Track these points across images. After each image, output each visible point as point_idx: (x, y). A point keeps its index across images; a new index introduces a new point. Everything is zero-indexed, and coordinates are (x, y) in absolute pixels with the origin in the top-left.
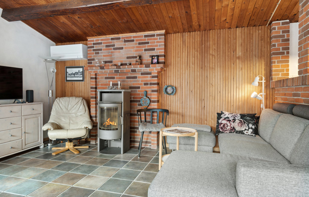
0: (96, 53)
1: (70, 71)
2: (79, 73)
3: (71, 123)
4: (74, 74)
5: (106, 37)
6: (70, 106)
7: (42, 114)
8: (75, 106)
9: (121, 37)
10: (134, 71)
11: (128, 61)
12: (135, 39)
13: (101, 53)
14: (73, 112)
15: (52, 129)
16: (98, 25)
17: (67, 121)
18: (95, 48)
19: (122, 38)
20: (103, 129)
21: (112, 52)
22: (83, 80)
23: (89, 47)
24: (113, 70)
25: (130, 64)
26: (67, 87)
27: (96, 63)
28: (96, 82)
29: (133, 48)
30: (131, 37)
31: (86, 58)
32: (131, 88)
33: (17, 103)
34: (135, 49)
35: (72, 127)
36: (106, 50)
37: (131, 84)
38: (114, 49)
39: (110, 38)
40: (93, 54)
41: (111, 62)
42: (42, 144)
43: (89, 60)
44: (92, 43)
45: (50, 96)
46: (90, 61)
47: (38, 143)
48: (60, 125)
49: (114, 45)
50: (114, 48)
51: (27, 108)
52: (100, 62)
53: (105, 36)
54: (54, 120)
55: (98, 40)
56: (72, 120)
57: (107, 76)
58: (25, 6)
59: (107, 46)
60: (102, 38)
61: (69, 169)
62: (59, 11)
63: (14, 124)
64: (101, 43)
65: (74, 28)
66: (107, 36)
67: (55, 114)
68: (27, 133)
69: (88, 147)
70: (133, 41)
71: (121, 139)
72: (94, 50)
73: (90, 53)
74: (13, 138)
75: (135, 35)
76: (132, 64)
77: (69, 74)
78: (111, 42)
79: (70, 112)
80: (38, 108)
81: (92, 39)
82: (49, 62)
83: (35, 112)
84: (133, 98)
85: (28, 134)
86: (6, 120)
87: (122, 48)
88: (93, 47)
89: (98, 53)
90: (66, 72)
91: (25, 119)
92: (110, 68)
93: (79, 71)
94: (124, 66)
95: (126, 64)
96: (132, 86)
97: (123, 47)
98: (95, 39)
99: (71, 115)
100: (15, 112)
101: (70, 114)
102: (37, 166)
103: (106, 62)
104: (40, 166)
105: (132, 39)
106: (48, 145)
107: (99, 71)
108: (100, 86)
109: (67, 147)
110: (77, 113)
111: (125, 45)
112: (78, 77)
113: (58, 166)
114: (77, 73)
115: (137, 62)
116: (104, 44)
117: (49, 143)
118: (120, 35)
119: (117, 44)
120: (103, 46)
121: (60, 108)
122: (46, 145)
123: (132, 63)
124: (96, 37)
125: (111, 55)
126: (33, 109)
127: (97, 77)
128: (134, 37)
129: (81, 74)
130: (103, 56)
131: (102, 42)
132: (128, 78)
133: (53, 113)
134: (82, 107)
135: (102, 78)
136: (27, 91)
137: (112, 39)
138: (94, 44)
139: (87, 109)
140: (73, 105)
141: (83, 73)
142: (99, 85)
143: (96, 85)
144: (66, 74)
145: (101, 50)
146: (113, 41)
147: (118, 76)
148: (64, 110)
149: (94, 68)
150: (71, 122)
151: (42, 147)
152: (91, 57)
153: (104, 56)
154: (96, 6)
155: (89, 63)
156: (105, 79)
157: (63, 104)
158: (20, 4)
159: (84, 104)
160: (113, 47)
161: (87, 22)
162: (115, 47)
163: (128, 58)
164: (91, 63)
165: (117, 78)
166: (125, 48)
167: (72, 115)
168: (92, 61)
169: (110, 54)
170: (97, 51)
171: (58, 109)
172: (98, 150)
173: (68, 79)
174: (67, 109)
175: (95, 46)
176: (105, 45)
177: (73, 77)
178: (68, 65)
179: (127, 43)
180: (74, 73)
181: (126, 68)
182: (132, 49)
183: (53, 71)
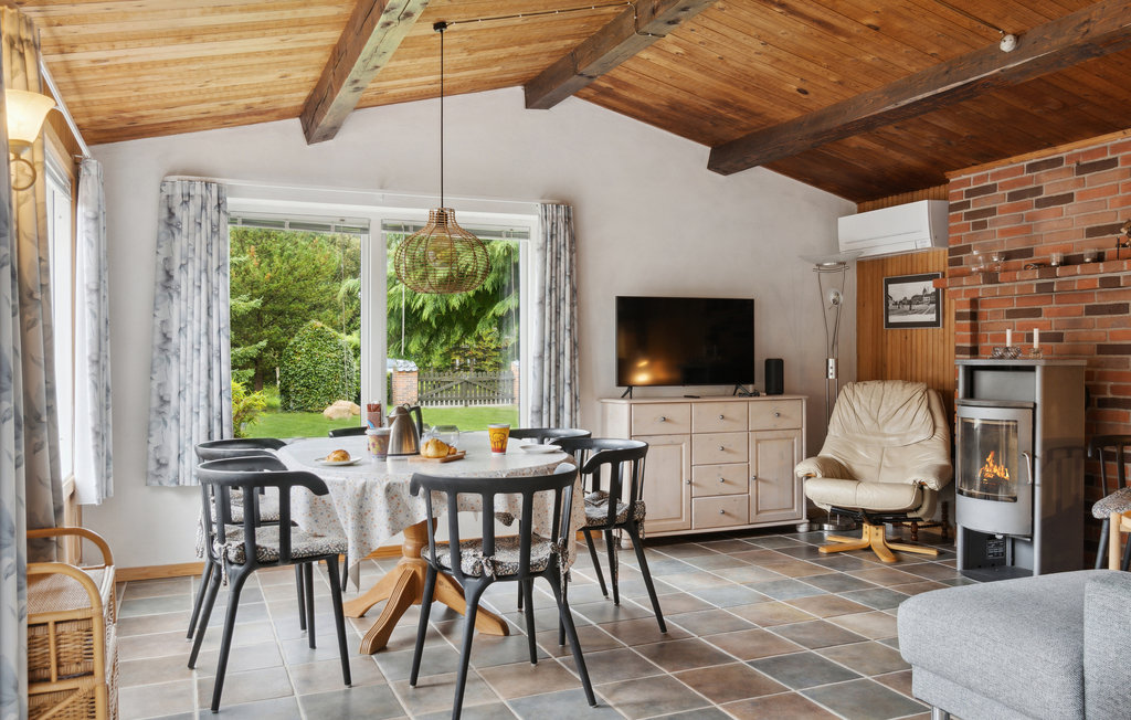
0: (977, 226)
1: (898, 292)
2: (925, 299)
3: (885, 467)
4: (910, 303)
5: (1011, 163)
6: (883, 410)
7: (804, 430)
8: (901, 411)
9: (1064, 155)
10: (1110, 283)
11: (1088, 248)
12: (1119, 155)
13: (994, 223)
14: (894, 430)
15: (819, 475)
16: (966, 134)
17: (874, 458)
18: (971, 209)
19: (1070, 158)
20: (970, 495)
21: (1031, 218)
22: (936, 324)
23: (952, 208)
24: (1032, 285)
25: (1099, 258)
26: (889, 346)
27: (976, 260)
28: (974, 328)
29: (1110, 194)
30: (1103, 150)
31: (943, 245)
32: (1102, 349)
33: (740, 395)
34: (1120, 194)
35: (887, 476)
36: (1009, 210)
37: (1103, 334)
38: (1039, 204)
39: (1025, 164)
40: (965, 231)
41: (1028, 253)
42: (805, 520)
43: (952, 252)
44: (964, 189)
45: (830, 377)
46: (957, 255)
47: (792, 514)
48: (851, 468)
49: (1038, 190)
50: (1037, 201)
51: (760, 411)
52: (988, 258)
53: (1007, 160)
54: (835, 453)
55: (984, 178)
56: (889, 458)
57: (1015, 308)
58: (756, 130)
59: (1013, 197)
60: (996, 170)
61: (840, 589)
62: (829, 131)
63: (729, 451)
64: (992, 188)
65: (898, 156)
66: (1013, 159)
67: (837, 435)
68: (763, 481)
69: (934, 553)
70: (1113, 163)
71: (1032, 537)
72: (969, 216)
73: (957, 229)
74: (726, 488)
75: (1119, 140)
76: (1106, 256)
77: (896, 303)
78: (1030, 180)
79: (886, 431)
80: (794, 411)
81: (964, 177)
82: (829, 270)
83: (786, 424)
84: (1113, 389)
85: (763, 484)
86: (711, 439)
87: (1068, 198)
88: (967, 205)
89: (983, 225)
90: (888, 297)
91: (758, 441)
92: (1018, 277)
93: (925, 290)
94: (1070, 269)
95: (1079, 260)
96: (1109, 342)
97: (1072, 194)
98: (972, 176)
99: (887, 439)
100: (732, 420)
101: (885, 435)
102: (769, 567)
103: (1008, 256)
104: (774, 567)
105: (1109, 156)
106: (821, 528)
107: (982, 289)
108: (989, 344)
109: (865, 539)
110: (905, 435)
111: (1081, 183)
112: (921, 312)
113: (816, 577)
114: (917, 299)
115: (1124, 246)
116: (1002, 188)
117: (826, 523)
118: (1063, 151)
119: (1051, 184)
120: (999, 200)
121: (852, 415)
122: (816, 527)
123: (1106, 250)
124: (975, 168)
125: (1029, 229)
126: (779, 415)
127: (980, 310)
128: (1116, 148)
129: (932, 303)
130: (999, 235)
131: (997, 182)
132: (1091, 310)
133: (834, 429)
134: (923, 414)
135: (995, 313)
136: (768, 362)
137: (1032, 167)
138: (970, 193)
139: (940, 422)
140: (895, 409)
141: (937, 298)
142: (986, 341)
143: (975, 338)
144: (887, 305)
145: (992, 211)
146: (1035, 174)
147: (1054, 305)
148: (867, 423)
149: (964, 281)
150: (886, 461)
151: (803, 529)
152: (959, 239)
153: (1003, 233)
154: (923, 100)
155: (952, 263)
156: (1007, 317)
157: (863, 402)
158: (744, 130)
159: (929, 407)
160: (1034, 199)
161: (929, 134)
162: (1043, 196)
163: (1091, 232)
164: (959, 262)
165: (1049, 313)
166: (1082, 195)
167: (891, 439)
168: (964, 256)
169: (1024, 223)
170: (979, 219)
171: (847, 419)
172: (959, 566)
173: (893, 319)
174: (876, 421)
175: (971, 199)
176: (1007, 192)
177: (906, 313)
178: (892, 272)
179: (1086, 176)
180: (909, 298)
181: (1077, 275)
182: (1108, 198)
183: (834, 301)
